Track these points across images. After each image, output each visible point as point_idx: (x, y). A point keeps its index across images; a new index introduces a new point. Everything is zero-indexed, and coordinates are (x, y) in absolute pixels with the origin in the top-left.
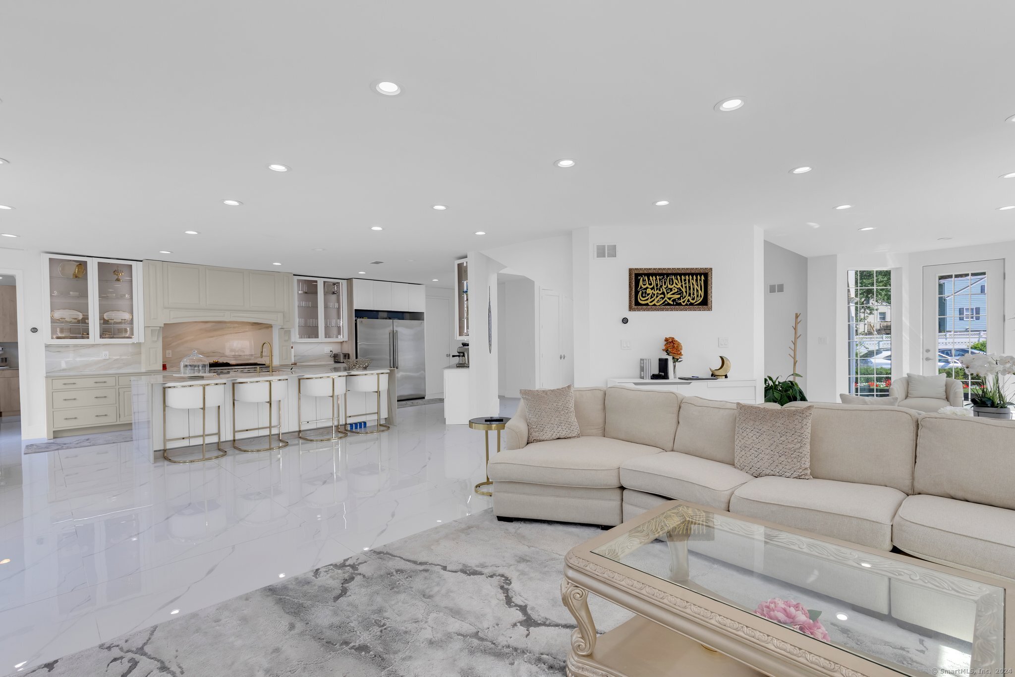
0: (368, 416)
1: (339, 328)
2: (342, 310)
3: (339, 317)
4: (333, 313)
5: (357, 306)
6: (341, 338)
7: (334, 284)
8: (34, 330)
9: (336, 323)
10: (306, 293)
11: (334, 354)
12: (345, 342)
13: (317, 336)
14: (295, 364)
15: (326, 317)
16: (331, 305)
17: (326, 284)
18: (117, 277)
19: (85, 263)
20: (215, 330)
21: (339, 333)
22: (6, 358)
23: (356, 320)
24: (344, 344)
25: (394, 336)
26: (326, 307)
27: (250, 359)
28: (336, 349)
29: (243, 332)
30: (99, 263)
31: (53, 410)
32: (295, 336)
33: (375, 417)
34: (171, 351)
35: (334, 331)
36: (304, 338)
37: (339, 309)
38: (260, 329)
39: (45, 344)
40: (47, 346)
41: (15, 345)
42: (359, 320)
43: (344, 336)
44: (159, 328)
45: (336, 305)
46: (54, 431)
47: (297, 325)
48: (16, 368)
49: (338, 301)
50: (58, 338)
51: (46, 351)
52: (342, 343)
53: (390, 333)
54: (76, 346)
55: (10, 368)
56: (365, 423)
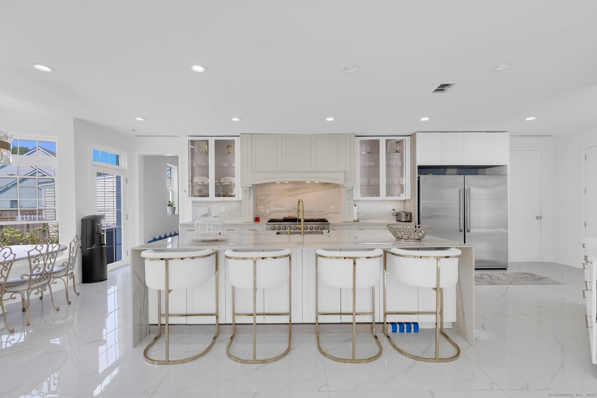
0: (421, 316)
1: (402, 186)
2: (405, 168)
3: (402, 175)
4: (397, 172)
5: (421, 162)
6: (403, 197)
7: (398, 142)
9: (399, 181)
10: (369, 153)
11: (397, 213)
12: (407, 201)
13: (378, 195)
14: (358, 221)
15: (388, 176)
16: (394, 163)
17: (389, 142)
19: (208, 141)
20: (294, 190)
21: (402, 192)
23: (419, 178)
24: (407, 202)
25: (465, 195)
26: (388, 166)
27: (321, 216)
28: (399, 208)
29: (315, 191)
30: (215, 140)
32: (357, 195)
33: (432, 319)
34: (263, 207)
35: (397, 189)
36: (367, 196)
37: (402, 166)
38: (329, 189)
40: (193, 202)
42: (422, 177)
43: (407, 195)
44: (248, 188)
45: (399, 163)
47: (359, 184)
49: (402, 158)
50: (195, 196)
51: (192, 205)
52: (405, 201)
53: (460, 191)
56: (416, 324)
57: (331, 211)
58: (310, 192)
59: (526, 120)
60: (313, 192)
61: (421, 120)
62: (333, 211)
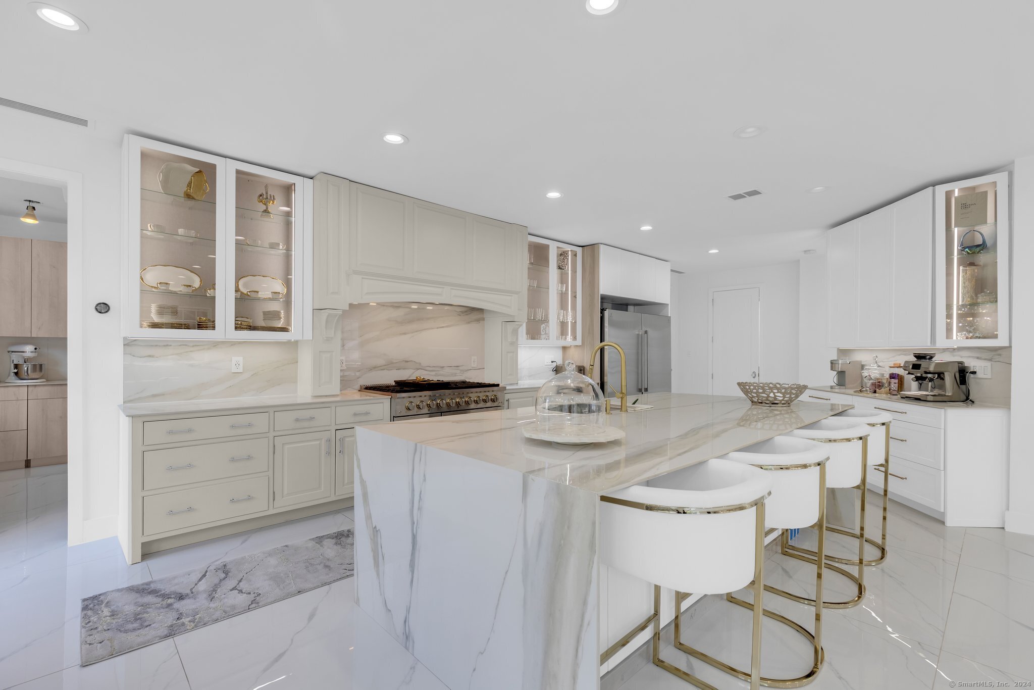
3: (563, 307)
7: (562, 253)
8: (103, 308)
18: (264, 207)
19: (213, 167)
21: (563, 333)
22: (41, 366)
23: (602, 312)
25: (643, 339)
27: (455, 375)
29: (447, 327)
30: (238, 172)
31: (144, 494)
32: (522, 336)
37: (565, 293)
38: (469, 323)
39: (125, 338)
40: (129, 344)
41: (62, 342)
44: (340, 312)
46: (143, 544)
48: (60, 382)
49: (566, 280)
50: (155, 326)
51: (125, 354)
54: (184, 344)
55: (47, 381)
57: (473, 365)
58: (438, 328)
59: (710, 252)
60: (443, 327)
61: (641, 229)
62: (475, 366)
